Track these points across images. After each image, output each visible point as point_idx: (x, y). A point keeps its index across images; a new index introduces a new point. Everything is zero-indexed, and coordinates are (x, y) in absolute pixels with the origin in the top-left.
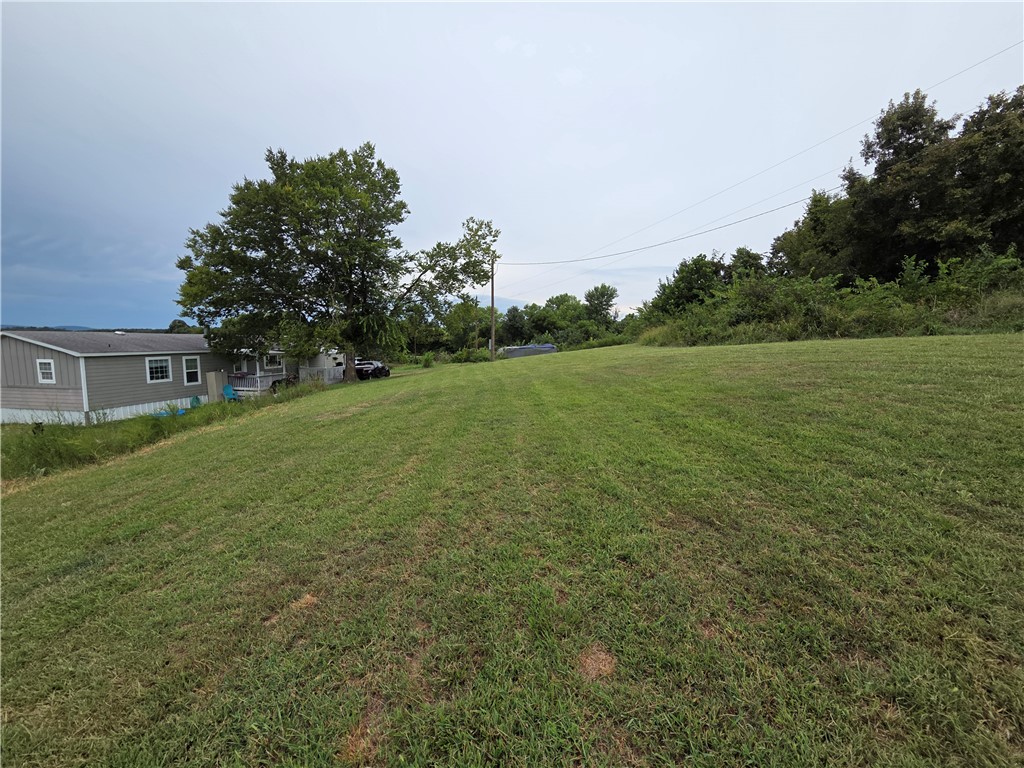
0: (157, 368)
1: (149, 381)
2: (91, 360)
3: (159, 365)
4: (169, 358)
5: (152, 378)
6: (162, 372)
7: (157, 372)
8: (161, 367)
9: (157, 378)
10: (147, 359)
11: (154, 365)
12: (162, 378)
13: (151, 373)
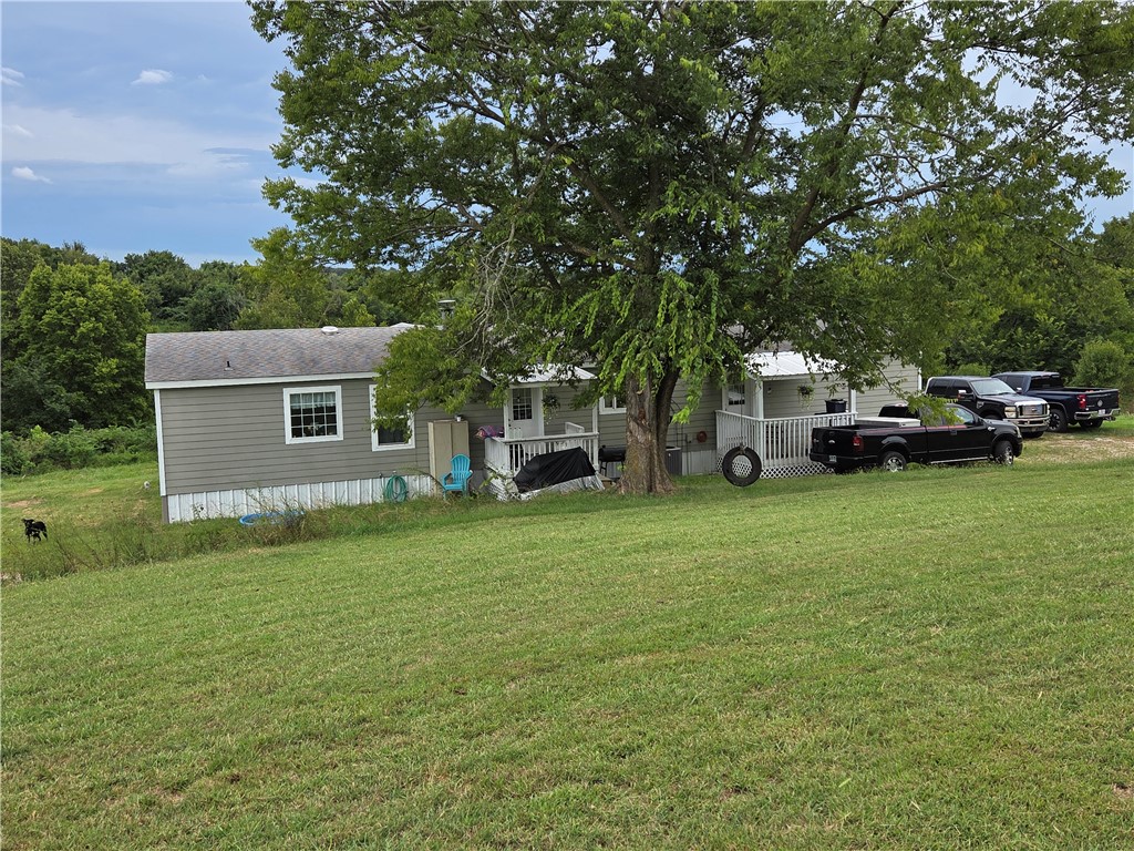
0: (308, 411)
1: (289, 439)
2: (171, 395)
3: (313, 405)
4: (337, 389)
5: (296, 433)
6: (320, 420)
7: (308, 421)
8: (320, 409)
9: (309, 434)
10: (287, 392)
11: (303, 405)
12: (320, 432)
13: (295, 421)
